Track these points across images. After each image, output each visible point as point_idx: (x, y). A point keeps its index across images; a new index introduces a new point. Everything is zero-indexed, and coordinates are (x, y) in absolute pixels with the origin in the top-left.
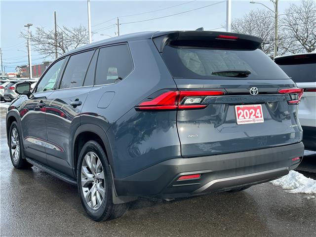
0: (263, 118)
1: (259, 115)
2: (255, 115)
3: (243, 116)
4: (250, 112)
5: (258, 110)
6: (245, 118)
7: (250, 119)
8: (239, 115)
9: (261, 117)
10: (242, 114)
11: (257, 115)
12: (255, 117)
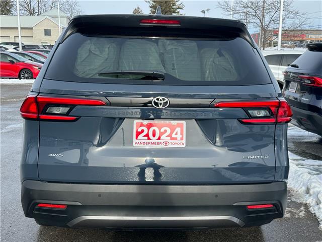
0: (184, 141)
1: (179, 136)
2: (170, 136)
3: (147, 135)
4: (162, 130)
5: (178, 130)
6: (149, 139)
7: (159, 141)
8: (138, 134)
9: (182, 139)
10: (145, 133)
11: (174, 136)
12: (169, 138)
